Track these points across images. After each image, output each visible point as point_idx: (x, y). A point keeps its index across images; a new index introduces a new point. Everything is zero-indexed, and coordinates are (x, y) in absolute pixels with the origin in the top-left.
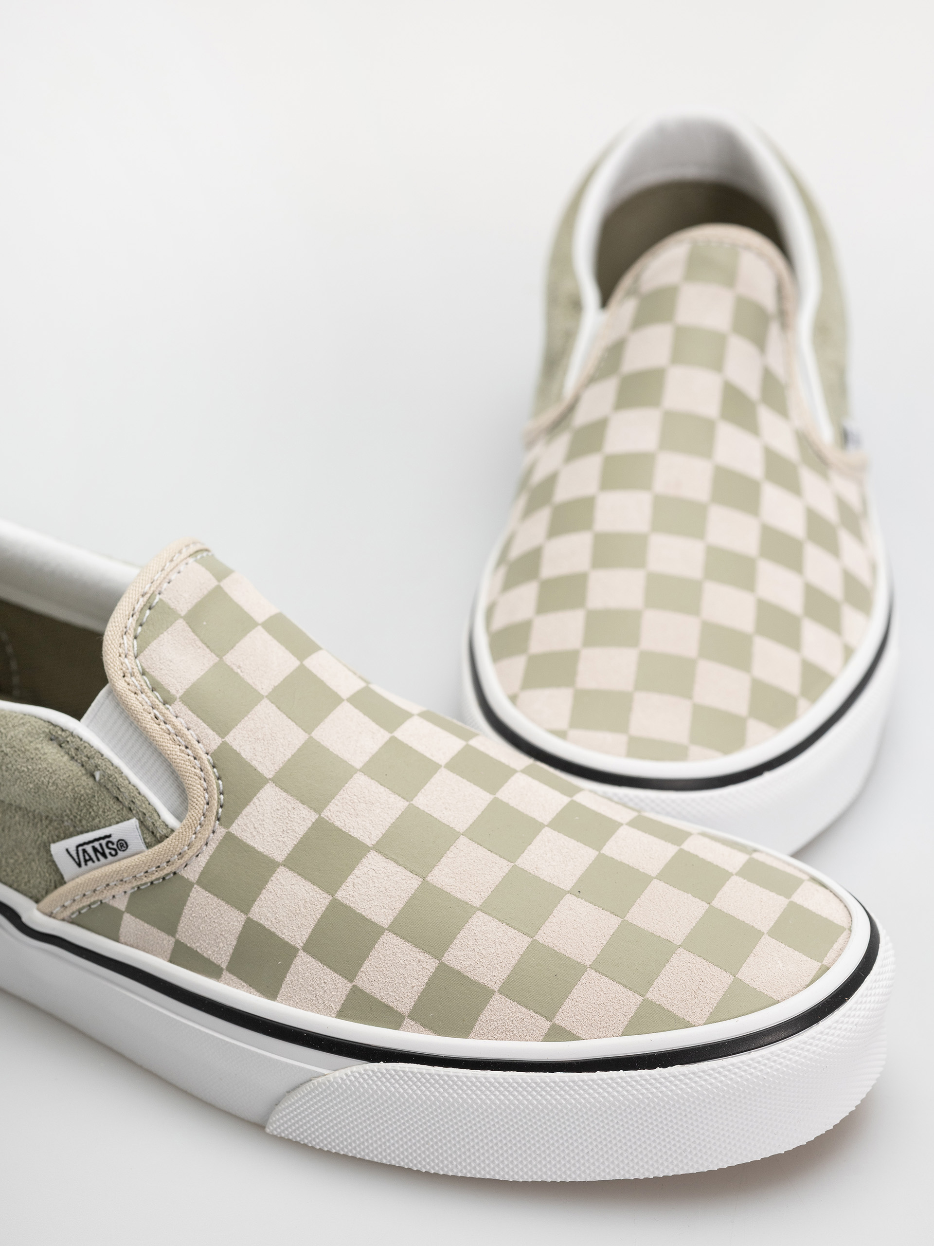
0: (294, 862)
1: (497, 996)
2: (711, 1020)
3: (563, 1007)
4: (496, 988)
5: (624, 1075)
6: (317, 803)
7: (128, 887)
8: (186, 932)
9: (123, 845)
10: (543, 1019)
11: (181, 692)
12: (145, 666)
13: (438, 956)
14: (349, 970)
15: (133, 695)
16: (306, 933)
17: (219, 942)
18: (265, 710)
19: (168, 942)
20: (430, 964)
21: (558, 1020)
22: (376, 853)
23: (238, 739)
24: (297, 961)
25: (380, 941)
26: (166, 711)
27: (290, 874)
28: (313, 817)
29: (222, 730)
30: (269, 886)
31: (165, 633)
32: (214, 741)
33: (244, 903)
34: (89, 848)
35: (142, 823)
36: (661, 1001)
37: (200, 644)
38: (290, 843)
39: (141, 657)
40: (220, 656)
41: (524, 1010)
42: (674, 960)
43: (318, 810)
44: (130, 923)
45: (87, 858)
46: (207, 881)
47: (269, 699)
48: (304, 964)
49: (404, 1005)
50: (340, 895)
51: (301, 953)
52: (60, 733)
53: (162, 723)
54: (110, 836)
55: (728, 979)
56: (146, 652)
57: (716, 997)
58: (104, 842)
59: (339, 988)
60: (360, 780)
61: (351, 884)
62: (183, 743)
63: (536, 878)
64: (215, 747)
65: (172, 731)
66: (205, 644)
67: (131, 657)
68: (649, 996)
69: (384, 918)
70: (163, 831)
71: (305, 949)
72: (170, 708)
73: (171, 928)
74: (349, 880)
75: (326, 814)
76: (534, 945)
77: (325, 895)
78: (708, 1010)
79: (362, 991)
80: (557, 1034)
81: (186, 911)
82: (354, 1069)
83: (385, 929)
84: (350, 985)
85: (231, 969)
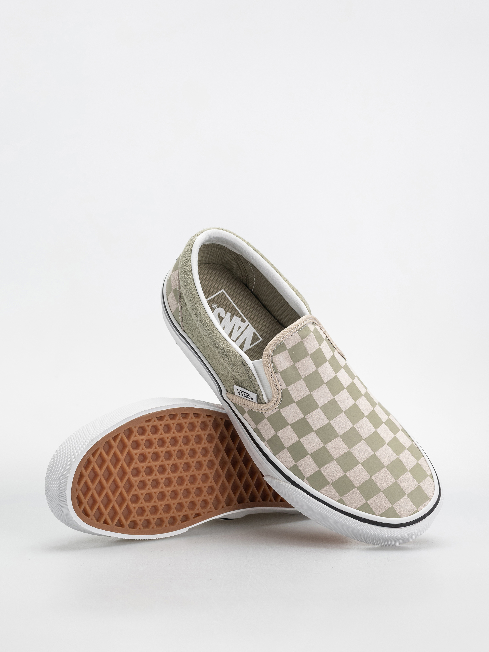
0: (293, 426)
1: (330, 485)
2: (380, 515)
3: (345, 495)
4: (331, 483)
5: (353, 520)
6: (305, 413)
7: (249, 409)
8: (259, 426)
9: (251, 398)
10: (339, 496)
11: (280, 371)
12: (273, 361)
13: (319, 468)
14: (296, 460)
15: (267, 367)
16: (289, 445)
17: (267, 435)
18: (302, 382)
19: (255, 426)
20: (317, 469)
21: (343, 498)
22: (315, 433)
23: (290, 388)
24: (284, 450)
25: (306, 457)
26: (275, 375)
27: (291, 428)
28: (303, 416)
29: (288, 384)
30: (284, 429)
31: (282, 353)
32: (284, 387)
33: (277, 430)
34: (243, 393)
35: (258, 396)
36: (370, 505)
37: (290, 358)
38: (294, 421)
39: (273, 357)
40: (294, 363)
41: (335, 491)
42: (379, 495)
43: (305, 415)
44: (246, 415)
45: (242, 394)
46: (269, 419)
47: (303, 379)
48: (285, 452)
49: (307, 475)
50: (301, 440)
51: (286, 449)
52: (245, 363)
53: (272, 378)
54: (249, 394)
55: (390, 505)
56: (275, 357)
57: (385, 509)
58: (247, 395)
59: (292, 462)
60: (319, 410)
61: (305, 438)
62: (276, 385)
63: (354, 456)
64: (284, 389)
65: (274, 381)
66: (291, 359)
67: (271, 357)
68: (368, 502)
69: (310, 451)
70: (262, 401)
71: (287, 449)
72: (276, 374)
73: (257, 424)
74: (305, 437)
75: (306, 417)
76: (345, 476)
77: (298, 438)
78: (381, 512)
79: (297, 466)
80: (341, 501)
81: (261, 423)
82: (288, 484)
83: (309, 454)
84: (295, 463)
85: (267, 442)
